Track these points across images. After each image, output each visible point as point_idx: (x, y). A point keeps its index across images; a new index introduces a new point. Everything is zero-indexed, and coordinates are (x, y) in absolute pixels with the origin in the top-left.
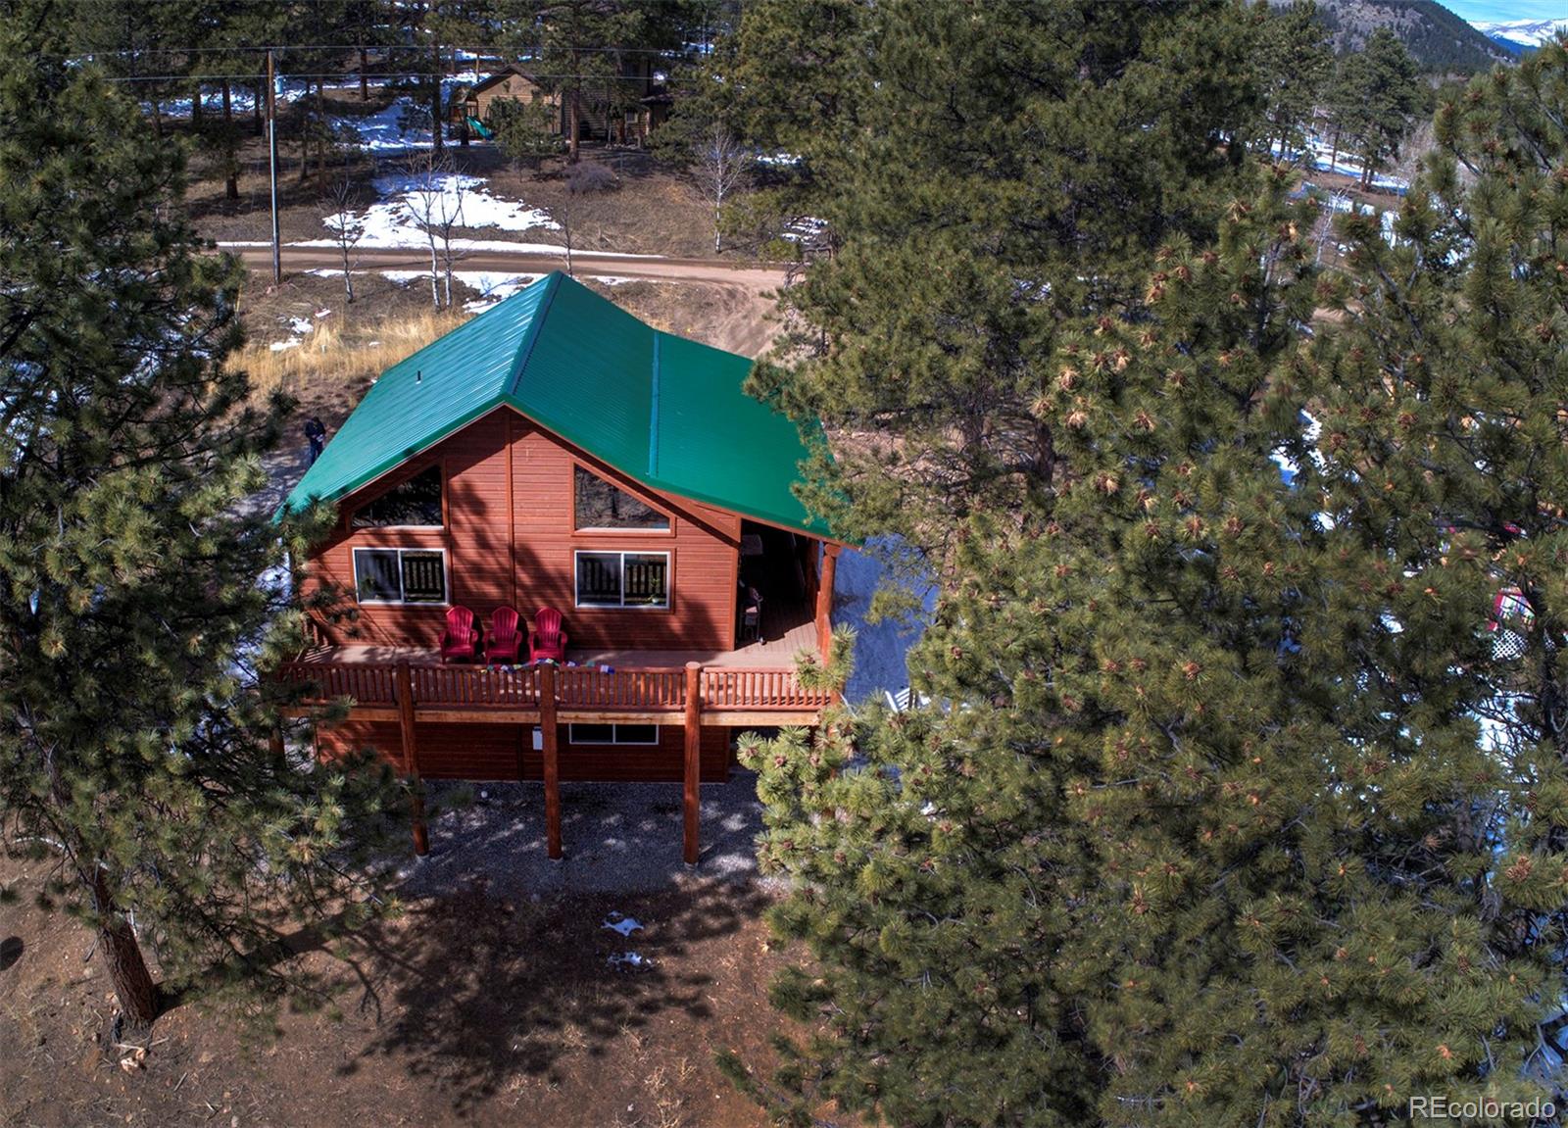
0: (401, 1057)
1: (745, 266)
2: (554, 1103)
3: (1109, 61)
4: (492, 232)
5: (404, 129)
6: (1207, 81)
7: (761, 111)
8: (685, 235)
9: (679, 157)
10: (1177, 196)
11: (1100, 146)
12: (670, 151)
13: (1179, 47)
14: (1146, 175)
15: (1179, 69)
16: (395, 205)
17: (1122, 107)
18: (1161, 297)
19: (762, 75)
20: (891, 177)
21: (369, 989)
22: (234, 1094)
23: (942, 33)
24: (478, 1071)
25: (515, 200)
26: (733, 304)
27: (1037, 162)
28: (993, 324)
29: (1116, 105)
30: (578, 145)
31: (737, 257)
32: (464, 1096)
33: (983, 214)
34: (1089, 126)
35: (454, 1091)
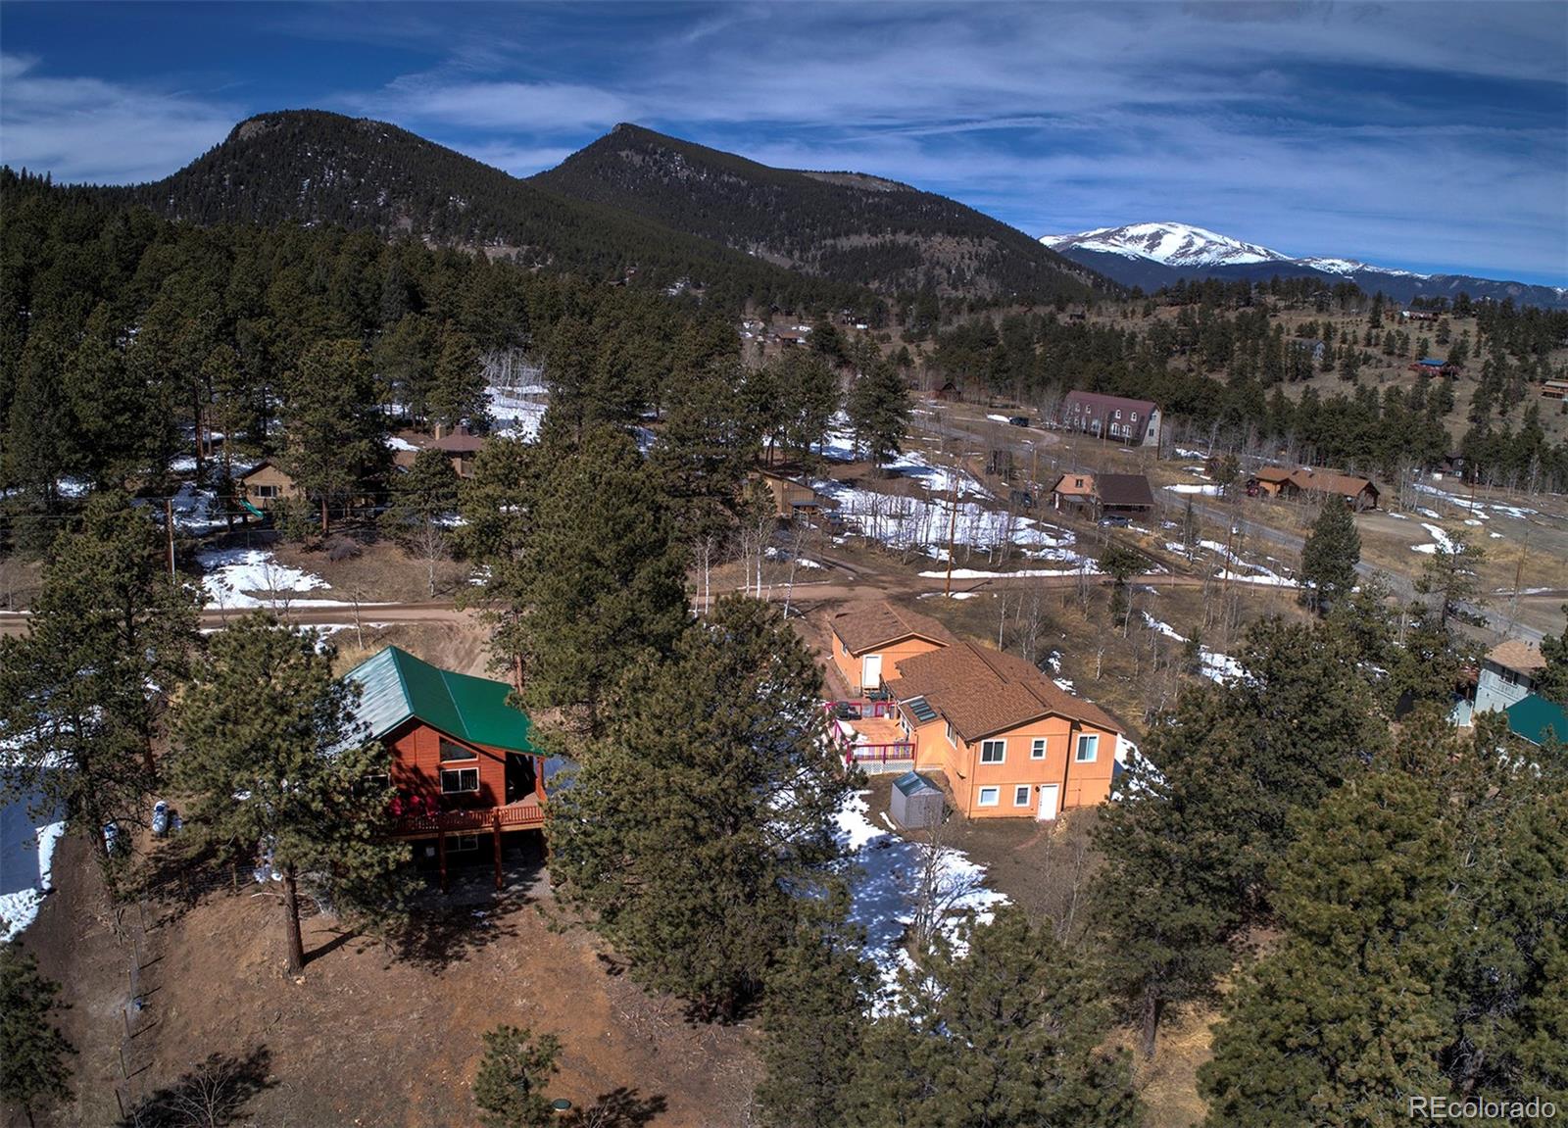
1: (452, 607)
8: (411, 586)
16: (219, 576)
25: (296, 568)
26: (452, 635)
31: (445, 601)
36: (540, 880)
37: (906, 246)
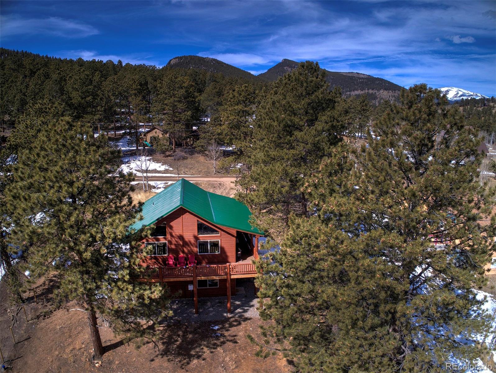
0: (165, 358)
1: (223, 177)
2: (204, 366)
3: (311, 123)
4: (155, 171)
5: (129, 144)
6: (333, 125)
7: (229, 137)
8: (206, 170)
9: (202, 149)
10: (328, 150)
11: (311, 141)
12: (200, 148)
13: (326, 118)
14: (321, 146)
15: (326, 123)
16: (128, 165)
17: (315, 132)
18: (323, 168)
19: (228, 128)
20: (266, 151)
21: (155, 344)
22: (125, 370)
23: (276, 119)
24: (185, 359)
25: (160, 163)
26: (221, 187)
27: (297, 145)
28: (291, 181)
29: (313, 132)
30: (175, 147)
31: (220, 175)
32: (183, 365)
33: (287, 157)
34: (308, 137)
35: (179, 365)
36: (253, 306)
37: (372, 93)
